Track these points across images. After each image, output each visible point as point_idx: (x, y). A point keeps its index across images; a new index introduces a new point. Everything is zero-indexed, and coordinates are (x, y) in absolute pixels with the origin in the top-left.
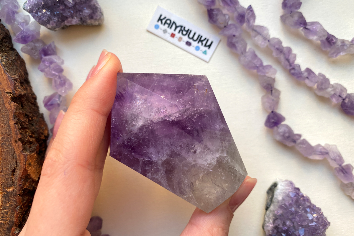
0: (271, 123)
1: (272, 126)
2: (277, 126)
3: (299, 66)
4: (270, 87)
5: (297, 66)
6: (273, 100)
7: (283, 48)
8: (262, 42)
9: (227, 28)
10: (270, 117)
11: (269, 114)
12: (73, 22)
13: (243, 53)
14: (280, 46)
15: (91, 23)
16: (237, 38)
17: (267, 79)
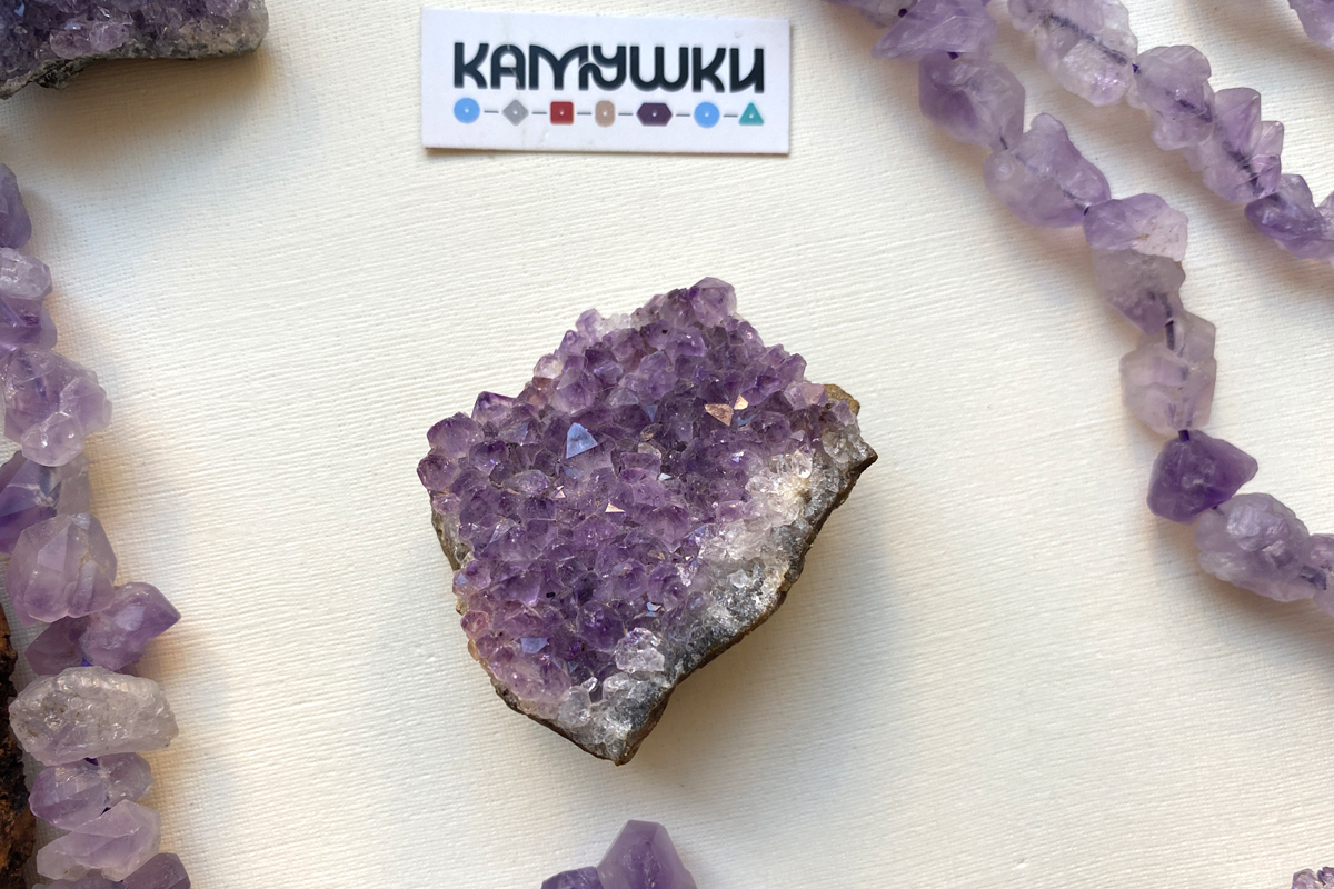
0: (1185, 496)
1: (1192, 508)
2: (1215, 508)
3: (1302, 184)
4: (1163, 307)
5: (1291, 185)
6: (1185, 373)
7: (1212, 94)
8: (1104, 73)
9: (913, 16)
10: (1176, 464)
11: (1170, 444)
12: (94, 34)
13: (1009, 141)
14: (1202, 87)
15: (193, 38)
16: (971, 62)
17: (1144, 267)
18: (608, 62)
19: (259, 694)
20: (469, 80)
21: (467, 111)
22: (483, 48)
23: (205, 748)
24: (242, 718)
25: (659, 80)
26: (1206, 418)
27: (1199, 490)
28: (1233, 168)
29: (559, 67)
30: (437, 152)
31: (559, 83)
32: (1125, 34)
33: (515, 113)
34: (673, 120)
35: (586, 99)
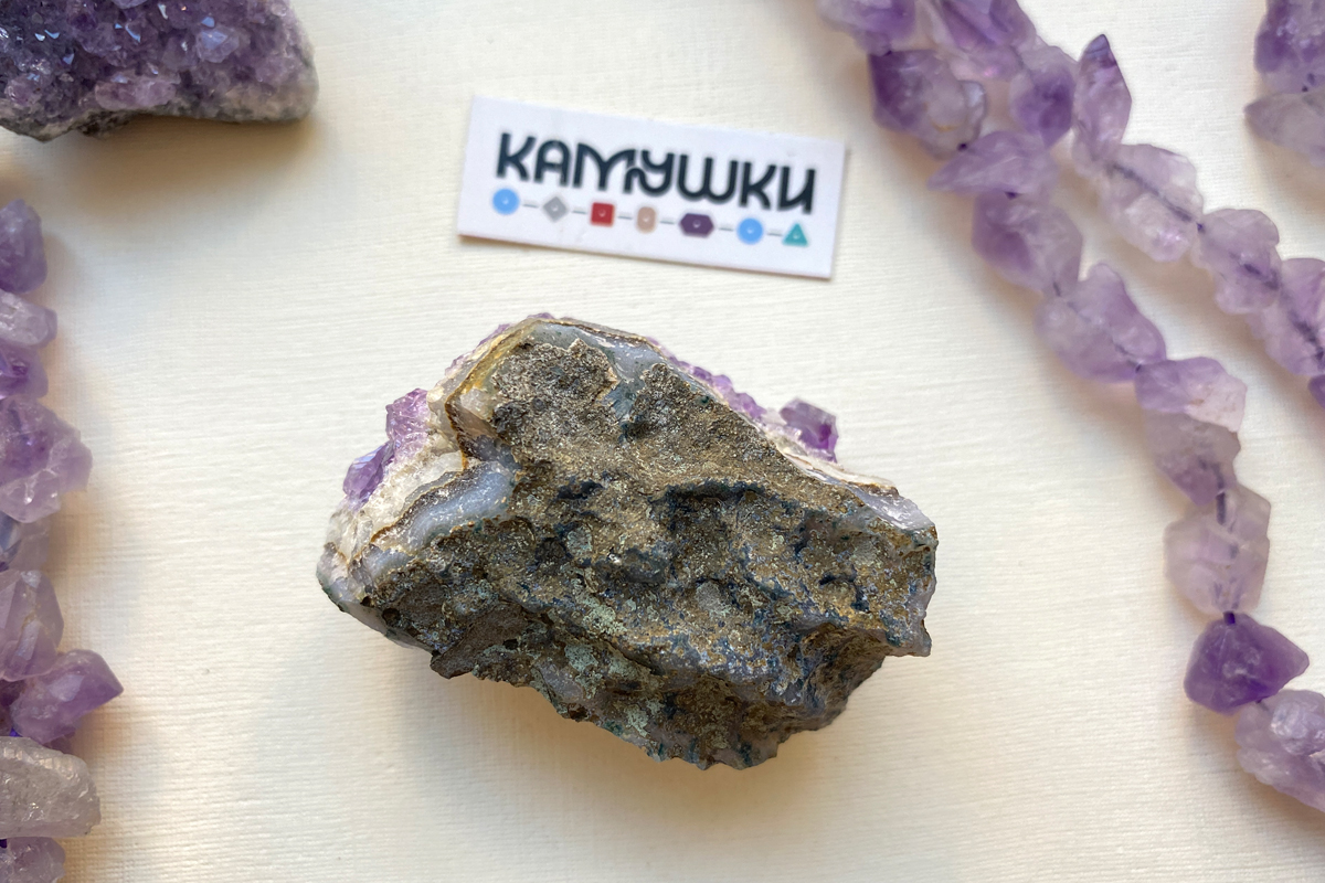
0: (1226, 685)
1: (1232, 699)
2: (1259, 702)
4: (1214, 479)
7: (1280, 262)
8: (1167, 227)
9: (973, 152)
10: (1218, 649)
11: (1213, 626)
12: (140, 89)
13: (1064, 288)
14: (1269, 254)
15: (240, 102)
16: (1029, 204)
17: (1197, 434)
18: (655, 168)
19: (205, 785)
20: (511, 172)
21: (505, 202)
22: (530, 141)
23: (135, 837)
24: (182, 808)
25: (705, 192)
26: (1255, 600)
27: (1241, 681)
28: (1298, 339)
29: (604, 167)
30: (470, 240)
31: (603, 184)
32: (1192, 193)
33: (555, 209)
34: (715, 234)
35: (628, 203)
